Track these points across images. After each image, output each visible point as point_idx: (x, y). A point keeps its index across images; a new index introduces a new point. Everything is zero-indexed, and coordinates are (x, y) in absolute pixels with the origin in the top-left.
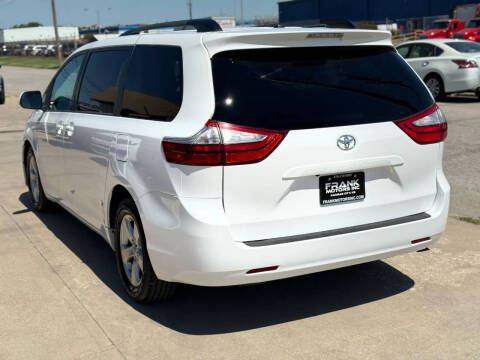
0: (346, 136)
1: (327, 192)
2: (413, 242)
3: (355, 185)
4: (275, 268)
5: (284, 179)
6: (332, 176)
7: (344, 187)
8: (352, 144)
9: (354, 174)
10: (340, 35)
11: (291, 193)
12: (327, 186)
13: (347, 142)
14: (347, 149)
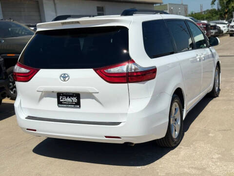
0: (64, 74)
1: (61, 100)
2: (106, 137)
3: (75, 100)
4: (35, 130)
5: (38, 91)
6: (63, 93)
7: (69, 100)
8: (67, 79)
9: (73, 94)
10: (78, 22)
11: (45, 98)
12: (61, 98)
13: (64, 77)
14: (65, 81)
